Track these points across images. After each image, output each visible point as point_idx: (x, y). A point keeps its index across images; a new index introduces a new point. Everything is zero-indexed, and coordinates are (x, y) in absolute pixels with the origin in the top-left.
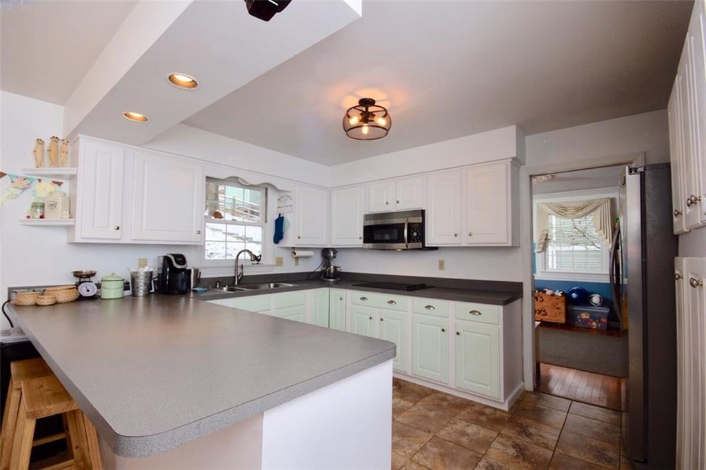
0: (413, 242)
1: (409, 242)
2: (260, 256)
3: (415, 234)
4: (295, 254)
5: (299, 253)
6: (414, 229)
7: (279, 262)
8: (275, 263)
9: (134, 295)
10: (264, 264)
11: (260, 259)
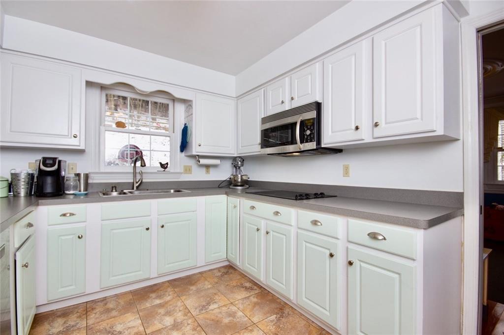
0: (307, 142)
1: (302, 142)
2: (167, 164)
3: (308, 132)
4: (199, 161)
5: (203, 161)
6: (307, 127)
7: (188, 170)
8: (182, 171)
9: (16, 196)
10: (171, 171)
11: (167, 167)
